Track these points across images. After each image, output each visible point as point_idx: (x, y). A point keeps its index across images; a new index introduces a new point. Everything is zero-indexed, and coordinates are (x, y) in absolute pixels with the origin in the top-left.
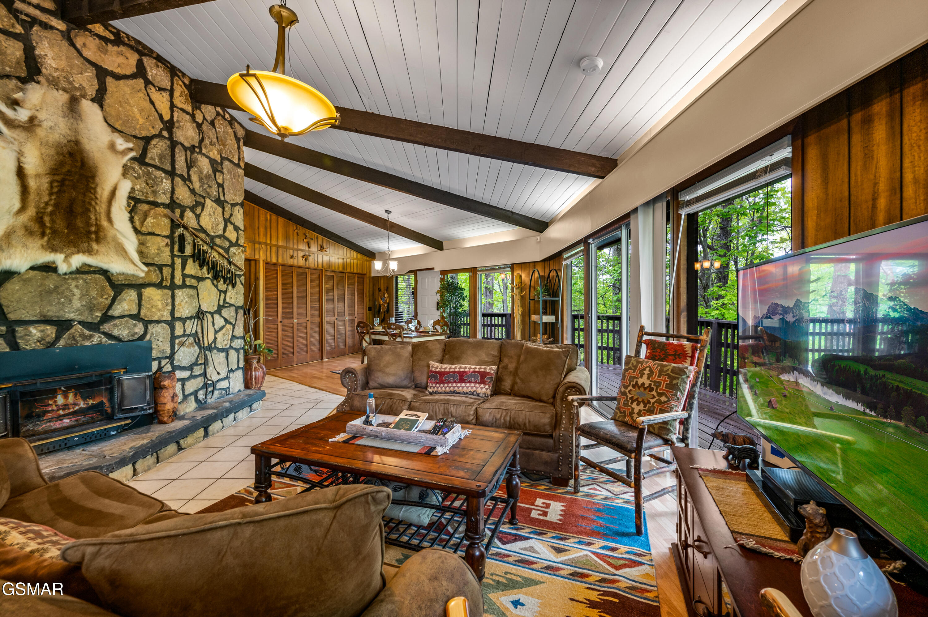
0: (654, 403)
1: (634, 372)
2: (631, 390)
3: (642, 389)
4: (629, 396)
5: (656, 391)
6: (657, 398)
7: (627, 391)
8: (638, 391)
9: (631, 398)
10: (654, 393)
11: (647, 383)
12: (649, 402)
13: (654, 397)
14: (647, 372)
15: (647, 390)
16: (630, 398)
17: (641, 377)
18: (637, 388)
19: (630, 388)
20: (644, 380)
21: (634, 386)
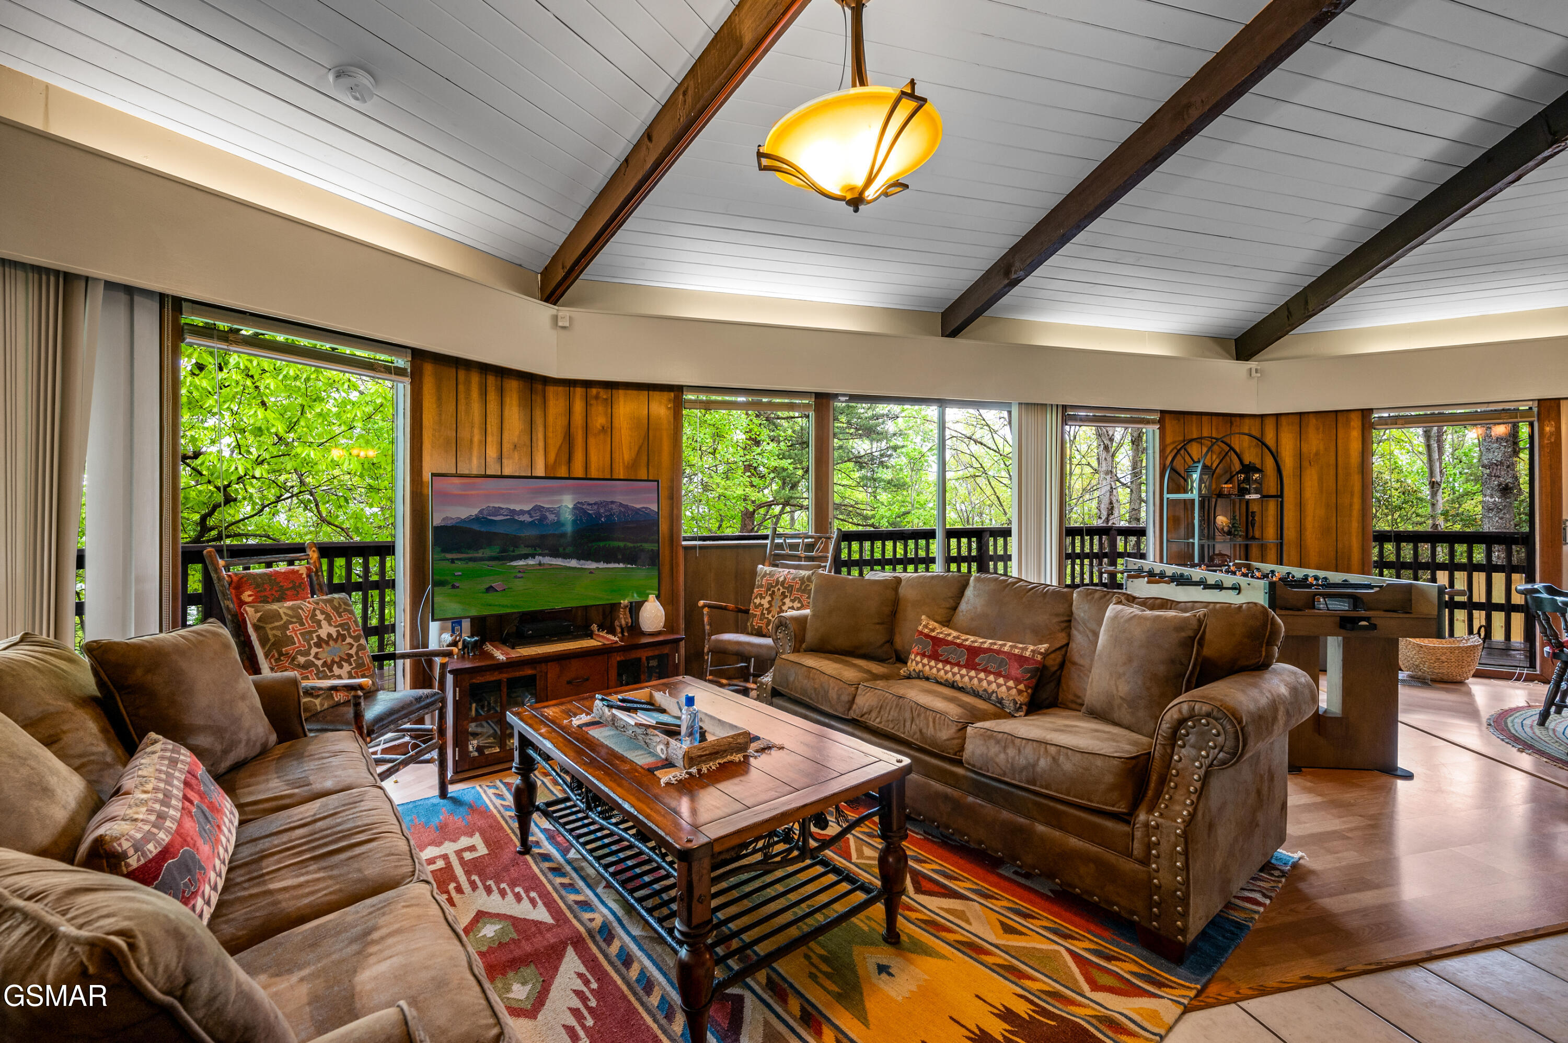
0: (357, 653)
1: (302, 624)
2: (317, 653)
3: (331, 643)
4: (319, 663)
5: (351, 637)
6: (356, 644)
7: (311, 658)
8: (329, 648)
9: (325, 664)
10: (349, 640)
11: (333, 631)
12: (350, 656)
13: (351, 646)
14: (320, 617)
15: (339, 641)
16: (323, 666)
17: (320, 627)
18: (324, 645)
19: (314, 650)
20: (326, 630)
21: (318, 645)
